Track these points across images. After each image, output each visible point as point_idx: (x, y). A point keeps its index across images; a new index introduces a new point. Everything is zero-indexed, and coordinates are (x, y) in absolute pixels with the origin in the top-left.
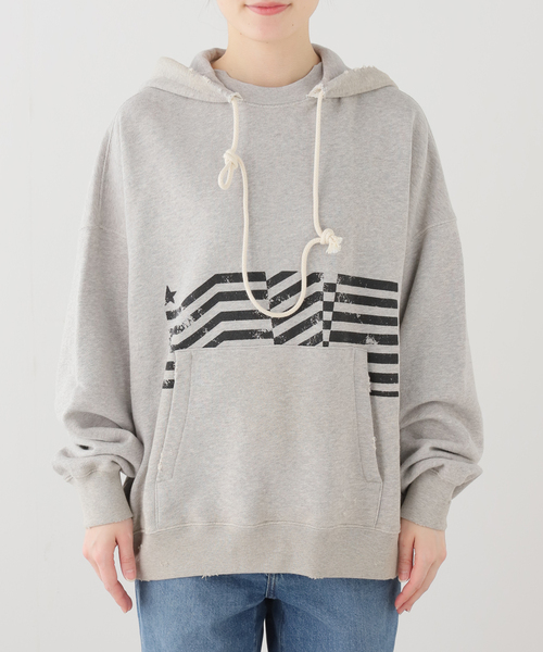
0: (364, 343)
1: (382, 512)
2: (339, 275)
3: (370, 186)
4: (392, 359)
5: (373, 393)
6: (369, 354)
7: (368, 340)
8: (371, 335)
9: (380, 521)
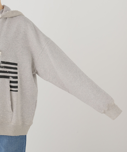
0: (9, 78)
1: (12, 120)
2: (1, 61)
3: (12, 39)
4: (16, 82)
5: (11, 90)
6: (10, 81)
7: (10, 78)
8: (11, 76)
9: (12, 122)
